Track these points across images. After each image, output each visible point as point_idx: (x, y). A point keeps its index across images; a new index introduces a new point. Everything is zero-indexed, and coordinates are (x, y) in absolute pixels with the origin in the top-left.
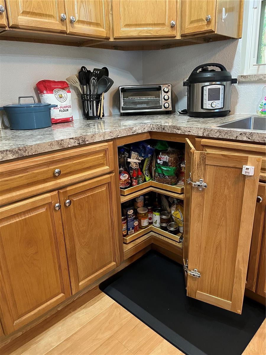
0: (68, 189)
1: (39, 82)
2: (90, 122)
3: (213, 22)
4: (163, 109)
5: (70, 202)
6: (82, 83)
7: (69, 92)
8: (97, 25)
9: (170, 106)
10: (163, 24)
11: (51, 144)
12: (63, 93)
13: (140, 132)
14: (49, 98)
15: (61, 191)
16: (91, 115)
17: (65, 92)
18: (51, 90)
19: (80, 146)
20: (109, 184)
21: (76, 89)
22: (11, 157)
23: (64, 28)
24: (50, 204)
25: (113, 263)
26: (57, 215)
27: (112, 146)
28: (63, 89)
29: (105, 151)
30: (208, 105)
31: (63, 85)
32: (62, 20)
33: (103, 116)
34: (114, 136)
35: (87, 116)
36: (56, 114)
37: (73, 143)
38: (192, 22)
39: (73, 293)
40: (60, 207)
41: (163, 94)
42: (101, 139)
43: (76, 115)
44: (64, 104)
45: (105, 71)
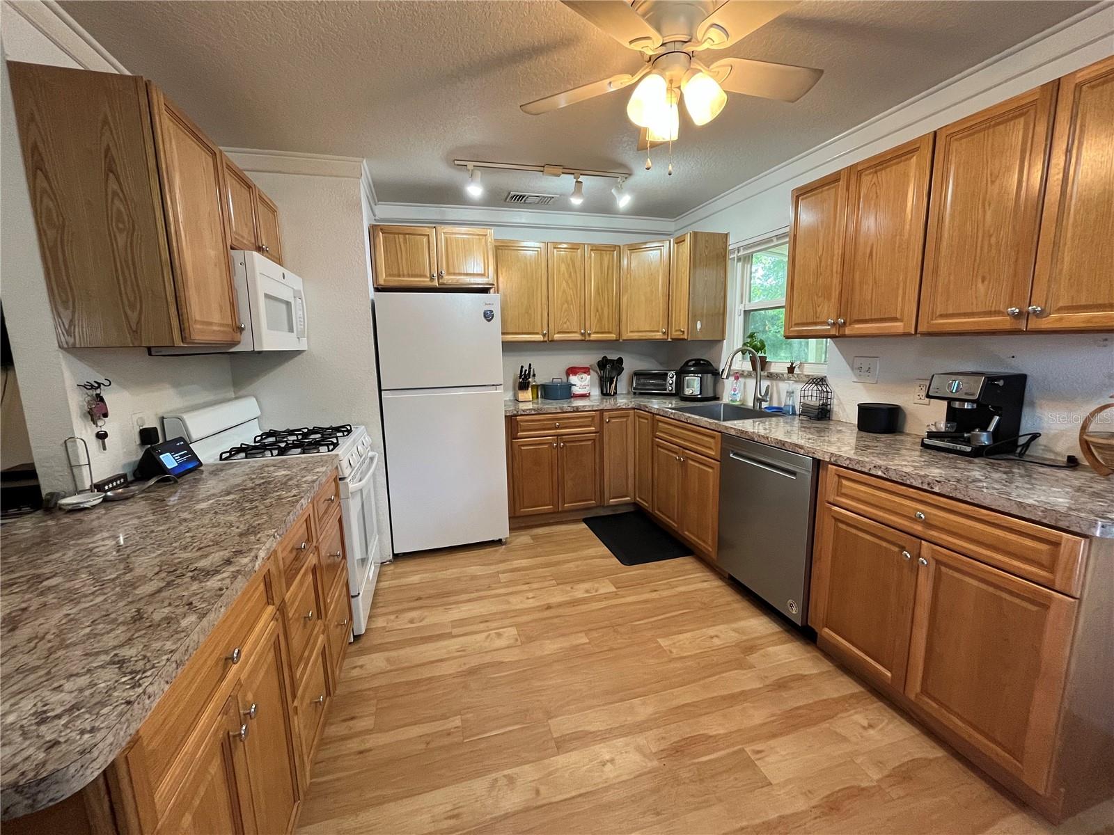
0: (564, 437)
1: (569, 368)
2: (603, 397)
3: (686, 333)
4: (668, 391)
5: (563, 446)
6: (600, 370)
7: (589, 374)
8: (609, 333)
9: (674, 389)
10: (658, 331)
11: (557, 408)
12: (584, 376)
13: (624, 407)
14: (574, 379)
15: (559, 437)
16: (605, 392)
17: (586, 375)
18: (576, 374)
19: (574, 412)
20: (594, 440)
21: (597, 372)
22: (533, 412)
23: (583, 338)
24: (551, 443)
25: (594, 502)
26: (554, 452)
27: (599, 415)
28: (585, 373)
29: (593, 417)
30: (688, 392)
31: (586, 370)
32: (583, 334)
33: (615, 393)
34: (600, 408)
35: (603, 393)
36: (576, 390)
37: (569, 410)
38: (676, 331)
39: (560, 509)
40: (557, 446)
41: (668, 379)
42: (590, 409)
43: (596, 392)
44: (583, 384)
45: (620, 361)
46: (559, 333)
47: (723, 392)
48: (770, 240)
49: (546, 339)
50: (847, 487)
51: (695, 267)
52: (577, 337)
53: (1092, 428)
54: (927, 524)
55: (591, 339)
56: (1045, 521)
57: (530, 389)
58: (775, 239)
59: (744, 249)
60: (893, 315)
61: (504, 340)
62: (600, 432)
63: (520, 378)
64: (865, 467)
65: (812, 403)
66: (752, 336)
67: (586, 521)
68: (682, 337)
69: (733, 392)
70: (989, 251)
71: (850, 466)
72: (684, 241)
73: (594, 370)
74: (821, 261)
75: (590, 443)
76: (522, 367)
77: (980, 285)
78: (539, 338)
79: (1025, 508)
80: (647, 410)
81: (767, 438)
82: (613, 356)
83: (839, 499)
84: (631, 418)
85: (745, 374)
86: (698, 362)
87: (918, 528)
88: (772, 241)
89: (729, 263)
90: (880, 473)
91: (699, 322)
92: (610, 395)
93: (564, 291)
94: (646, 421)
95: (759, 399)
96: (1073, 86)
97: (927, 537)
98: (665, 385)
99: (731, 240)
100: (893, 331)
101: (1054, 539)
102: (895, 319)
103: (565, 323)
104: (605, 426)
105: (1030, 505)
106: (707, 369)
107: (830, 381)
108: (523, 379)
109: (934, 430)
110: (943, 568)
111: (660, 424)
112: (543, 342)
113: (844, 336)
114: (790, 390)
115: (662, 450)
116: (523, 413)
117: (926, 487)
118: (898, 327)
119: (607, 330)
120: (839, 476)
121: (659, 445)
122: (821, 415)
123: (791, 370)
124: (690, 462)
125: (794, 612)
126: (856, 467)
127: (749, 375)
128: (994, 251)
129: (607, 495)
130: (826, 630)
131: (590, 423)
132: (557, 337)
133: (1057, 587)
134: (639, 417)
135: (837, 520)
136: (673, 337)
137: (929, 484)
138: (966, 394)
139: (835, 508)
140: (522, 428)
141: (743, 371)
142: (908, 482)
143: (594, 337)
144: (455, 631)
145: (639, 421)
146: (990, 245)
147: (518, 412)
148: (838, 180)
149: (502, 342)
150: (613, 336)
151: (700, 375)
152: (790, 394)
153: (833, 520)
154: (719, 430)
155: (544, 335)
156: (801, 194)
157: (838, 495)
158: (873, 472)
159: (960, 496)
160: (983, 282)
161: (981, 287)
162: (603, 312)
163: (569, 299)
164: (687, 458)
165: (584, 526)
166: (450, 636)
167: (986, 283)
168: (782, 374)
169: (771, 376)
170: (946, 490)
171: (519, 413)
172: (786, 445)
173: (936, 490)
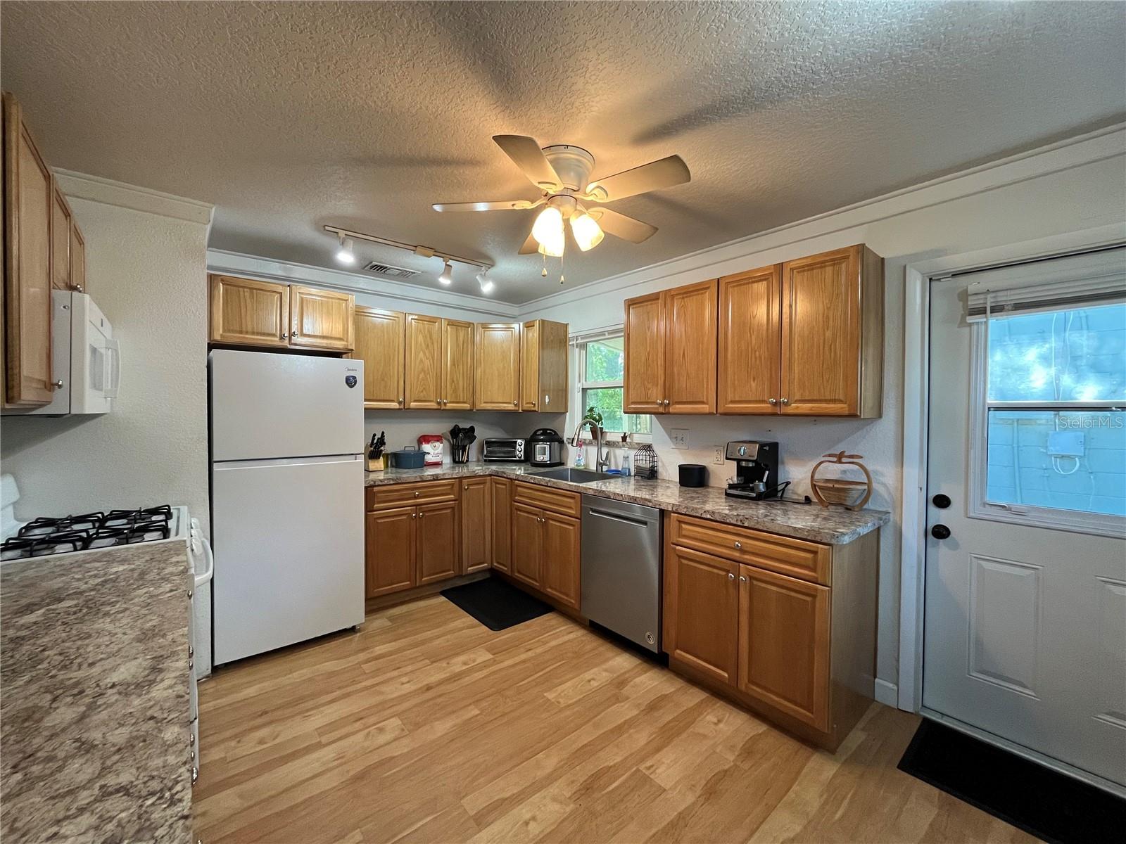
0: (423, 506)
1: (421, 437)
2: (456, 465)
3: (537, 405)
4: (518, 459)
5: (422, 516)
6: (453, 438)
7: (442, 443)
8: (464, 403)
9: (524, 456)
10: (510, 403)
11: (416, 477)
12: (437, 444)
13: (482, 474)
14: (426, 447)
15: (418, 507)
16: (457, 460)
18: (428, 442)
19: (434, 480)
20: (453, 508)
21: (449, 441)
22: (392, 482)
23: (439, 407)
24: (409, 514)
25: (452, 572)
26: (413, 522)
27: (457, 483)
28: (438, 441)
29: (452, 485)
30: (539, 458)
31: (438, 438)
32: (439, 403)
33: (467, 461)
34: (460, 475)
35: (454, 461)
36: (429, 459)
37: (430, 478)
38: (527, 403)
39: (417, 585)
40: (415, 516)
41: (518, 447)
42: (450, 477)
43: (447, 460)
44: (436, 452)
45: (472, 429)
46: (415, 401)
47: (567, 458)
48: (602, 334)
49: (402, 407)
50: (685, 529)
51: (543, 348)
52: (433, 405)
53: (816, 477)
54: (742, 551)
55: (447, 408)
56: (809, 538)
57: (381, 458)
58: (606, 333)
59: (582, 338)
60: (701, 400)
61: (367, 406)
62: (459, 500)
63: (371, 447)
64: (698, 512)
65: (644, 466)
66: (591, 410)
67: (444, 593)
68: (533, 409)
69: (578, 458)
70: (756, 361)
71: (687, 513)
72: (534, 326)
73: (445, 439)
74: (649, 356)
75: (449, 511)
76: (374, 435)
77: (752, 382)
78: (395, 405)
79: (797, 531)
80: (505, 476)
81: (622, 495)
82: (465, 425)
83: (680, 539)
84: (488, 485)
85: (587, 442)
86: (545, 432)
87: (737, 554)
88: (605, 335)
89: (569, 348)
90: (709, 516)
91: (547, 396)
92: (462, 462)
93: (421, 361)
94: (504, 487)
95: (601, 464)
96: (789, 269)
97: (745, 561)
98: (515, 451)
99: (570, 330)
100: (702, 411)
101: (815, 549)
102: (703, 403)
103: (422, 391)
104: (464, 493)
105: (800, 529)
106: (554, 437)
107: (655, 447)
108: (375, 448)
109: (731, 483)
110: (755, 582)
111: (519, 489)
112: (399, 409)
113: (669, 413)
114: (626, 456)
115: (522, 513)
116: (380, 483)
117: (739, 523)
118: (705, 408)
119: (461, 400)
120: (679, 521)
121: (518, 509)
122: (650, 475)
123: (624, 438)
124: (551, 522)
125: (651, 643)
126: (691, 513)
127: (590, 443)
128: (758, 362)
129: (465, 564)
130: (678, 651)
131: (449, 492)
132: (413, 405)
133: (819, 582)
134: (496, 483)
135: (680, 557)
136: (525, 409)
137: (741, 521)
138: (750, 456)
139: (678, 548)
140: (379, 500)
141: (585, 440)
142: (728, 521)
143: (450, 406)
144: (324, 740)
145: (496, 487)
146: (756, 358)
147: (375, 482)
148: (658, 299)
149: (365, 409)
150: (467, 406)
151: (548, 443)
152: (626, 458)
153: (677, 558)
154: (579, 491)
155: (400, 403)
156: (631, 303)
157: (679, 537)
158: (704, 516)
159: (761, 528)
160: (754, 380)
161: (753, 384)
162: (458, 383)
163: (426, 369)
164: (549, 519)
165: (443, 599)
166: (319, 746)
167: (756, 381)
168: (618, 442)
169: (609, 444)
170: (752, 524)
171: (377, 483)
172: (638, 500)
173: (746, 525)
